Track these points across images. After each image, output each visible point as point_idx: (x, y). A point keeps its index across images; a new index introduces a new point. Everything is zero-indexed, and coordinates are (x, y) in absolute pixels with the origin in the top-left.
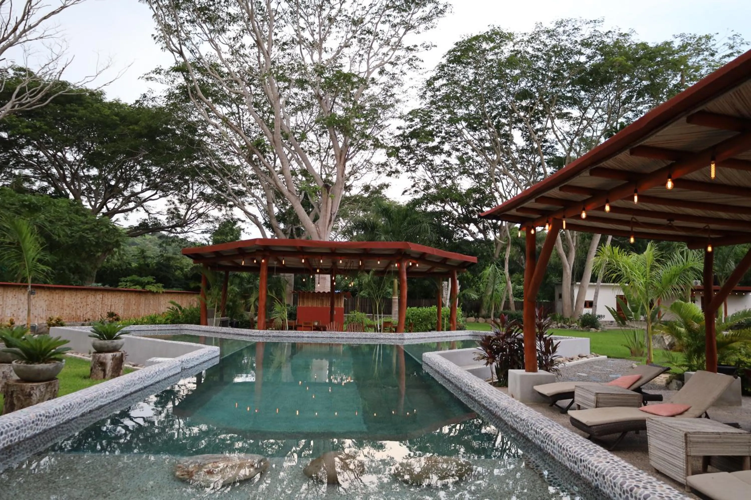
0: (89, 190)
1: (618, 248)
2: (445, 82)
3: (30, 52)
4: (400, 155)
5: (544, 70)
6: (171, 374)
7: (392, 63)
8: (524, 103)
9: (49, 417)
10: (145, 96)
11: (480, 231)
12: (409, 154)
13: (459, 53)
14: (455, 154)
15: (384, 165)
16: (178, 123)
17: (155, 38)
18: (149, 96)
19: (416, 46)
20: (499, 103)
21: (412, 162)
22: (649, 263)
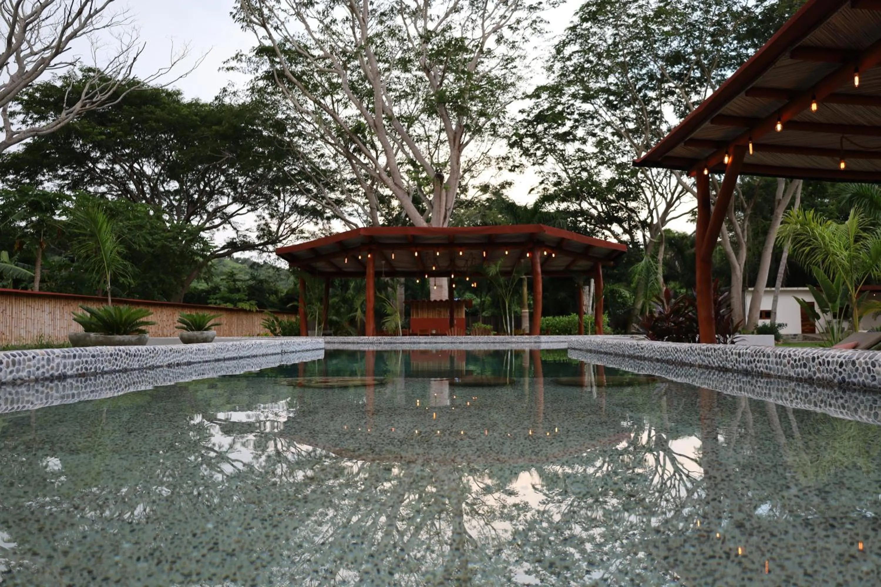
0: (170, 206)
1: (812, 212)
2: (577, 47)
3: (99, 44)
4: (524, 144)
5: (701, 23)
6: (269, 352)
7: (510, 27)
8: (676, 69)
9: (130, 355)
10: (225, 90)
11: (625, 231)
12: (534, 143)
13: (594, 9)
14: (591, 140)
15: (506, 159)
16: (264, 123)
17: (234, 17)
18: (230, 89)
19: (540, 3)
20: (644, 71)
21: (539, 153)
22: (852, 234)
